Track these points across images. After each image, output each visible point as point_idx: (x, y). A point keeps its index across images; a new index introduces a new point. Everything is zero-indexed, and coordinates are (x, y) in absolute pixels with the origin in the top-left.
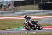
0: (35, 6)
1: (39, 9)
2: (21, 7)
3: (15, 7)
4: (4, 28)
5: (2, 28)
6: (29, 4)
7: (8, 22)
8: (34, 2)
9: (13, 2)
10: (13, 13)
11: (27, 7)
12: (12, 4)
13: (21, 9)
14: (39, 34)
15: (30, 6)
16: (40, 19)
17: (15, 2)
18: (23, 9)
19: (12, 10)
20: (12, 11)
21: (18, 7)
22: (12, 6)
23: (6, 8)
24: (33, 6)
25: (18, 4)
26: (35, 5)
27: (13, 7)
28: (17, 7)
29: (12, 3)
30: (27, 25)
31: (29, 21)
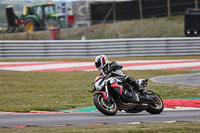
0: (170, 23)
1: (186, 32)
2: (116, 26)
3: (93, 24)
4: (53, 106)
5: (46, 106)
6: (147, 14)
7: (67, 82)
8: (169, 5)
9: (87, 6)
10: (87, 47)
11: (142, 24)
12: (82, 14)
13: (118, 32)
14: (187, 129)
15: (151, 23)
16: (190, 72)
17: (93, 7)
18: (126, 31)
19: (83, 37)
20: (83, 40)
21: (107, 25)
22: (82, 22)
23: (58, 30)
24: (162, 21)
25: (105, 14)
26: (170, 19)
27: (86, 25)
28: (101, 27)
29: (83, 10)
30: (103, 96)
31: (112, 80)
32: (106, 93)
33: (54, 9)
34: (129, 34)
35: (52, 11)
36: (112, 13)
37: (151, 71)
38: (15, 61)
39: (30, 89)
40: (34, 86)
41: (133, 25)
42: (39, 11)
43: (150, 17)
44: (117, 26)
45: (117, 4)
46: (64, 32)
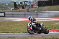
3: (39, 7)
6: (55, 4)
9: (37, 2)
10: (37, 14)
11: (53, 7)
13: (46, 10)
15: (56, 7)
17: (39, 2)
18: (48, 9)
19: (36, 11)
20: (36, 12)
21: (43, 7)
25: (42, 4)
27: (37, 7)
28: (41, 8)
29: (36, 3)
30: (30, 28)
31: (33, 24)
32: (31, 28)
33: (28, 3)
34: (49, 10)
35: (27, 3)
36: (44, 4)
37: (56, 21)
38: (16, 18)
39: (20, 26)
40: (21, 25)
41: (51, 7)
42: (23, 3)
43: (56, 5)
44: (46, 8)
45: (46, 1)
46: (30, 9)
